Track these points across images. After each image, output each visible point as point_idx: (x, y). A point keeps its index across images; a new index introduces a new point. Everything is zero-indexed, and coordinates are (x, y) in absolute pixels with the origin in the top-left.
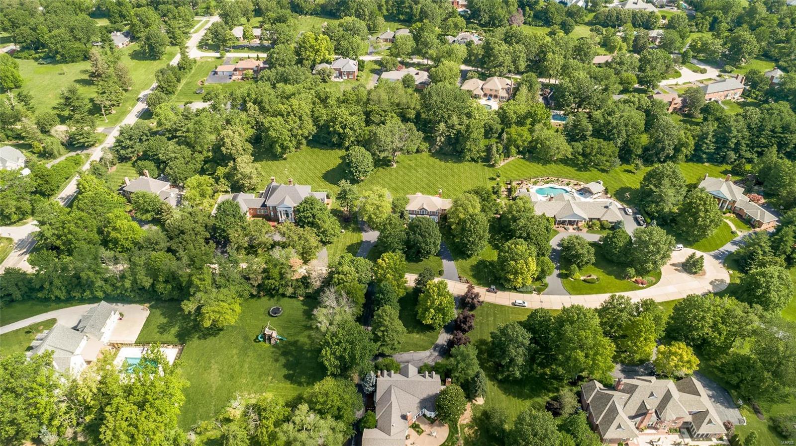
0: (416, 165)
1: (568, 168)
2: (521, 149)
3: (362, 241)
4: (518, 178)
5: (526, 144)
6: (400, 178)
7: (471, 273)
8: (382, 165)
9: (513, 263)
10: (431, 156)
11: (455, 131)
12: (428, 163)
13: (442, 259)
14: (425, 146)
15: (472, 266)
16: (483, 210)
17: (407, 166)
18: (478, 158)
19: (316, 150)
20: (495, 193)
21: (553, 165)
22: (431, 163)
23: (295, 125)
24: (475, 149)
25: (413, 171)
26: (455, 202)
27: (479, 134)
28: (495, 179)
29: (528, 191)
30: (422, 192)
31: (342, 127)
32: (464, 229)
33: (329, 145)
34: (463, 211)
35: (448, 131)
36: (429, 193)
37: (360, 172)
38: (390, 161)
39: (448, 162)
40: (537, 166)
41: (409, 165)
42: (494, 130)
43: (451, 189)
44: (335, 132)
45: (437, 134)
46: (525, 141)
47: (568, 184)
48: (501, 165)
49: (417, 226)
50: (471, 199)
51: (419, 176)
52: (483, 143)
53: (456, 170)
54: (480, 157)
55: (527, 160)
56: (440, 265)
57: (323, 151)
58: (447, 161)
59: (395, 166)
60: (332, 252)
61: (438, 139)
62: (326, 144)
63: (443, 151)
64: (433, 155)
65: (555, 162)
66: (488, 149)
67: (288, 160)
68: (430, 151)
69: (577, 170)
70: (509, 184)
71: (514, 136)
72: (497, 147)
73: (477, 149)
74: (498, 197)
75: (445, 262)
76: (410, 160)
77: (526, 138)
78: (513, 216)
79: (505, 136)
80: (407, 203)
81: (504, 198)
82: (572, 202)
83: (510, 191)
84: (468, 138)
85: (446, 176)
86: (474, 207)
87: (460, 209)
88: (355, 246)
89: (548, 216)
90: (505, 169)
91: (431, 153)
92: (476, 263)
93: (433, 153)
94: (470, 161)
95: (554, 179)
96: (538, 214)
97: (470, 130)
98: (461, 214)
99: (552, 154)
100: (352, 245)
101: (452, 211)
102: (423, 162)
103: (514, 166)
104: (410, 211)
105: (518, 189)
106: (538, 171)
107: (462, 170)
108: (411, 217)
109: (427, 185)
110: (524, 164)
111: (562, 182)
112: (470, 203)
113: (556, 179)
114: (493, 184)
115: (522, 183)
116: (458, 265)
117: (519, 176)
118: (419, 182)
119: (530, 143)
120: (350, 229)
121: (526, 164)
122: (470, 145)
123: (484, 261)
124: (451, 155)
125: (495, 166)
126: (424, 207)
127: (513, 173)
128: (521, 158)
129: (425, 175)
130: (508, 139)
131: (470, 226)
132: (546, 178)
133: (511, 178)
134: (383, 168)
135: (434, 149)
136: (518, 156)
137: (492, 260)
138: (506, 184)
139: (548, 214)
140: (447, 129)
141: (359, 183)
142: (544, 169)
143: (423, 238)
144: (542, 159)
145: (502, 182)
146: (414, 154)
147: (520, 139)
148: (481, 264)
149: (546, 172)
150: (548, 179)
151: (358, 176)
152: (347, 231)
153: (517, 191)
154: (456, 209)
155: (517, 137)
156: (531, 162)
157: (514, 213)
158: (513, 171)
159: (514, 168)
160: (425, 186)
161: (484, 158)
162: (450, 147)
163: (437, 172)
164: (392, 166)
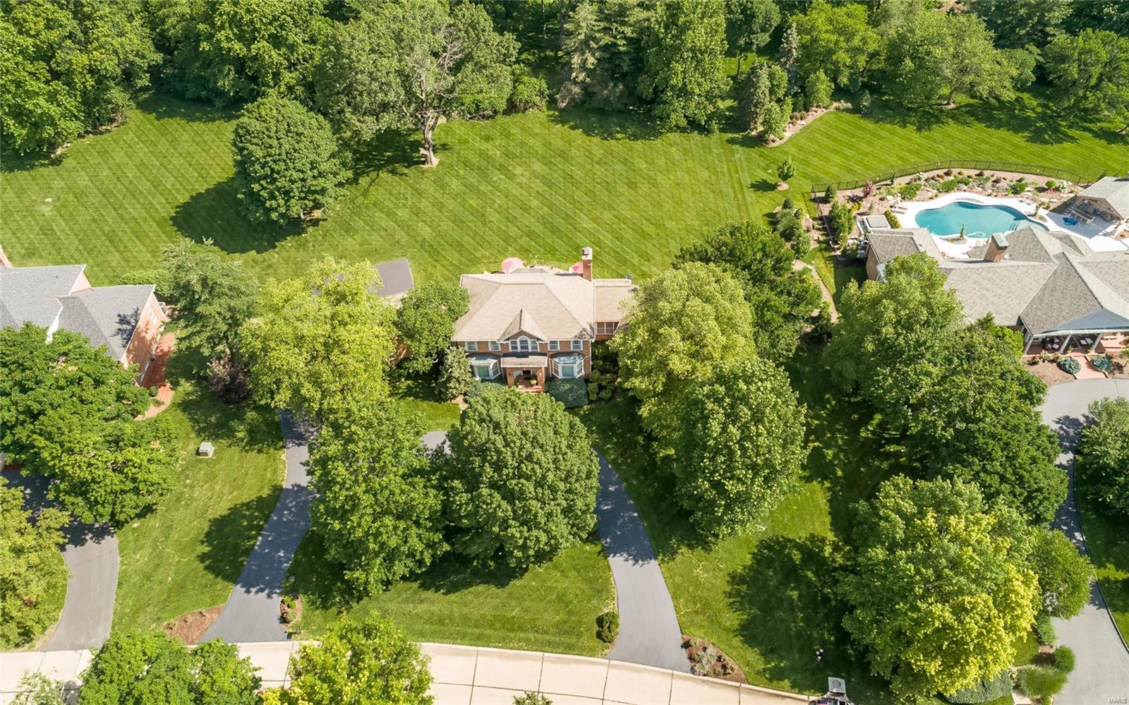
0: (507, 155)
1: (1003, 133)
2: (844, 80)
3: (278, 491)
4: (849, 177)
5: (862, 61)
6: (450, 204)
7: (732, 619)
8: (390, 161)
9: (942, 612)
10: (556, 120)
11: (628, 31)
12: (547, 144)
13: (606, 552)
14: (533, 86)
15: (734, 579)
16: (761, 326)
17: (475, 160)
18: (710, 118)
19: (174, 124)
21: (952, 128)
22: (557, 143)
23: (54, 35)
25: (496, 176)
26: (652, 297)
27: (712, 32)
28: (773, 187)
29: (893, 224)
30: (525, 253)
31: (240, 38)
32: (692, 443)
33: (219, 103)
34: (682, 346)
35: (606, 30)
36: (550, 254)
37: (287, 194)
38: (416, 145)
39: (611, 135)
40: (902, 131)
41: (482, 154)
42: (760, 20)
43: (629, 234)
44: (222, 57)
45: (571, 43)
46: (858, 51)
47: (1016, 190)
48: (787, 135)
49: (482, 451)
50: (713, 287)
51: (515, 191)
52: (722, 70)
53: (640, 164)
54: (717, 114)
55: (867, 115)
56: (602, 588)
57: (197, 125)
58: (608, 135)
59: (435, 160)
61: (576, 60)
62: (209, 101)
63: (595, 103)
64: (562, 117)
65: (955, 116)
66: (743, 88)
68: (552, 102)
69: (1032, 140)
70: (825, 200)
71: (827, 37)
72: (771, 76)
73: (707, 86)
75: (619, 564)
76: (488, 139)
77: (864, 41)
78: (881, 342)
79: (794, 39)
80: (454, 315)
81: (813, 255)
82: (1074, 258)
83: (831, 226)
84: (677, 49)
85: (608, 186)
86: (727, 324)
87: (673, 335)
88: (244, 517)
89: (998, 321)
90: (801, 149)
91: (556, 109)
92: (748, 560)
93: (561, 111)
94: (683, 130)
95: (966, 172)
96: (972, 321)
97: (682, 20)
98: (674, 357)
99: (945, 91)
100: (235, 512)
101: (639, 340)
102: (531, 141)
103: (828, 137)
104: (471, 343)
105: (859, 218)
106: (910, 151)
107: (661, 162)
108: (479, 367)
109: (544, 224)
110: (860, 128)
111: (996, 181)
112: (709, 308)
113: (973, 173)
114: (770, 203)
115: (867, 194)
116: (678, 580)
117: (851, 171)
118: (517, 213)
119: (873, 55)
120: (240, 435)
121: (864, 130)
122: (684, 72)
123: (778, 542)
124: (620, 112)
125: (766, 141)
126: (525, 328)
127: (828, 160)
128: (847, 110)
129: (538, 186)
130: (803, 46)
131: (724, 429)
132: (941, 172)
133: (828, 181)
134: (394, 172)
135: (564, 98)
136: (836, 104)
137: (812, 536)
138: (815, 200)
139: (997, 312)
140: (602, 24)
141: (300, 234)
142: (924, 141)
143: (512, 503)
144: (915, 110)
145: (799, 196)
146: (499, 117)
147: (843, 45)
148: (769, 562)
149: (935, 152)
150: (948, 174)
151: (283, 210)
152: (225, 442)
153: (857, 226)
154: (655, 334)
155: (834, 37)
156: (881, 120)
157: (888, 331)
158: (827, 154)
159: (829, 143)
160: (538, 228)
161: (728, 118)
162: (615, 85)
163: (578, 173)
164: (423, 163)
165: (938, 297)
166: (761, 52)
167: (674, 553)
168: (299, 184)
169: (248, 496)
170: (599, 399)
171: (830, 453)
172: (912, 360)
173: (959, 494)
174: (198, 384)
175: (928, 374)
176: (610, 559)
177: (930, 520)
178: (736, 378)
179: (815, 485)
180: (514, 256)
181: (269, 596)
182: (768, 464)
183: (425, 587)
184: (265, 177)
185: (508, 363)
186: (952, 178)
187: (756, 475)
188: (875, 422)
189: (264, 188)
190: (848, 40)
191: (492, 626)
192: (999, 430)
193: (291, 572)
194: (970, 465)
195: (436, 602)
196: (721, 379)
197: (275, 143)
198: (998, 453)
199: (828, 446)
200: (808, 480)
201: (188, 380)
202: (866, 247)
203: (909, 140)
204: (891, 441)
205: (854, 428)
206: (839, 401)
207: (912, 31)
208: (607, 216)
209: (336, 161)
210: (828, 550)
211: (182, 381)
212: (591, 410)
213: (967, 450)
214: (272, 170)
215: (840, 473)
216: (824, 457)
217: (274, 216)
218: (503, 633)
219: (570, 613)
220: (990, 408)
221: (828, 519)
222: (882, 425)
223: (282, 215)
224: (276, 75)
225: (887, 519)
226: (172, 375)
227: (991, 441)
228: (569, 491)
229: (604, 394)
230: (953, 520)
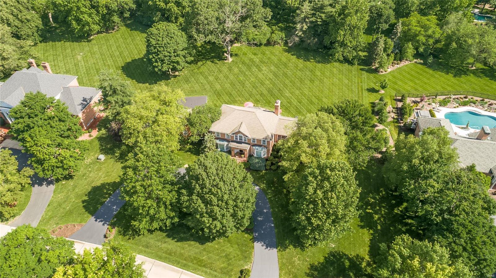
2: (421, 50)
4: (415, 92)
5: (431, 41)
6: (232, 77)
8: (213, 57)
10: (286, 51)
11: (323, 16)
12: (280, 60)
13: (254, 240)
14: (279, 36)
16: (351, 147)
17: (247, 61)
18: (354, 58)
20: (374, 113)
21: (472, 78)
22: (284, 59)
24: (350, 42)
25: (254, 69)
26: (300, 125)
27: (360, 21)
28: (377, 91)
29: (432, 115)
34: (308, 150)
35: (314, 15)
36: (268, 104)
37: (162, 61)
38: (224, 52)
39: (308, 60)
40: (446, 76)
41: (251, 60)
42: (385, 17)
43: (305, 101)
46: (430, 36)
48: (389, 70)
49: (196, 178)
50: (329, 125)
51: (260, 75)
52: (364, 39)
53: (318, 73)
54: (357, 57)
55: (430, 66)
59: (231, 59)
60: (61, 196)
61: (299, 26)
63: (304, 45)
64: (289, 50)
65: (474, 73)
66: (371, 48)
67: (94, 42)
68: (286, 43)
70: (400, 101)
71: (415, 28)
72: (386, 43)
73: (354, 43)
74: (381, 121)
75: (258, 246)
76: (255, 54)
77: (434, 32)
79: (400, 28)
81: (389, 124)
83: (401, 112)
84: (343, 24)
85: (301, 81)
86: (332, 143)
87: (304, 144)
88: (106, 188)
89: (478, 169)
90: (394, 77)
91: (287, 46)
92: (322, 260)
93: (289, 47)
94: (341, 62)
95: (475, 98)
96: (463, 165)
97: (347, 11)
98: (304, 155)
99: (471, 60)
100: (103, 185)
101: (289, 144)
102: (273, 57)
103: (409, 73)
104: (218, 133)
105: (416, 111)
106: (448, 85)
107: (328, 74)
108: (220, 145)
109: (268, 92)
110: (425, 72)
111: (491, 104)
112: (325, 135)
113: (479, 99)
114: (374, 98)
115: (422, 100)
116: (284, 261)
117: (416, 90)
118: (258, 85)
119: (437, 41)
120: (117, 155)
121: (427, 73)
122: (344, 35)
123: (339, 254)
124: (314, 50)
125: (378, 72)
126: (241, 130)
127: (406, 83)
128: (420, 63)
129: (271, 76)
130: (404, 32)
131: (315, 192)
132: (462, 96)
133: (404, 92)
134: (212, 62)
135: (291, 42)
136: (415, 60)
137: (358, 255)
138: (396, 100)
139: (479, 165)
140: (312, 12)
141: (168, 80)
142: (457, 82)
143: (206, 206)
144: (454, 68)
145: (388, 97)
146: (263, 47)
147: (423, 33)
148: (332, 263)
149: (461, 87)
150: (465, 98)
151: (160, 68)
152: (110, 156)
153: (414, 114)
154: (297, 142)
155: (419, 29)
156: (437, 70)
157: (416, 161)
158: (406, 81)
159: (409, 76)
160: (265, 92)
161: (363, 60)
162: (314, 39)
163: (289, 73)
164: (226, 60)
165: (446, 150)
166: (383, 32)
167: (286, 248)
168: (168, 58)
169: (110, 180)
170: (270, 169)
171: (376, 217)
172: (426, 178)
173: (435, 252)
174: (108, 131)
175: (433, 187)
176: (255, 243)
177: (416, 263)
178: (327, 167)
179: (365, 231)
180: (252, 101)
181: (103, 224)
182: (335, 214)
183: (168, 236)
184: (155, 53)
185: (233, 145)
186: (467, 100)
187: (328, 218)
188: (403, 206)
189: (154, 58)
190: (425, 31)
191: (192, 261)
192: (467, 223)
193: (116, 216)
194: (447, 238)
195: (172, 245)
196: (319, 167)
197: (161, 39)
198: (464, 235)
199: (376, 213)
200: (362, 227)
201: (105, 129)
202: (416, 124)
203: (448, 80)
204: (409, 217)
205: (392, 207)
206: (387, 193)
207: (458, 30)
208: (297, 92)
209: (186, 52)
210: (364, 264)
211: (103, 129)
212: (266, 173)
213: (447, 230)
214: (158, 50)
215: (379, 227)
216: (373, 218)
217: (156, 69)
218: (196, 266)
219: (229, 264)
220: (464, 210)
221: (367, 249)
222: (406, 208)
223: (160, 70)
224: (176, 18)
225: (393, 256)
226: (100, 125)
227: (461, 228)
228: (236, 206)
229: (273, 167)
230: (429, 265)
